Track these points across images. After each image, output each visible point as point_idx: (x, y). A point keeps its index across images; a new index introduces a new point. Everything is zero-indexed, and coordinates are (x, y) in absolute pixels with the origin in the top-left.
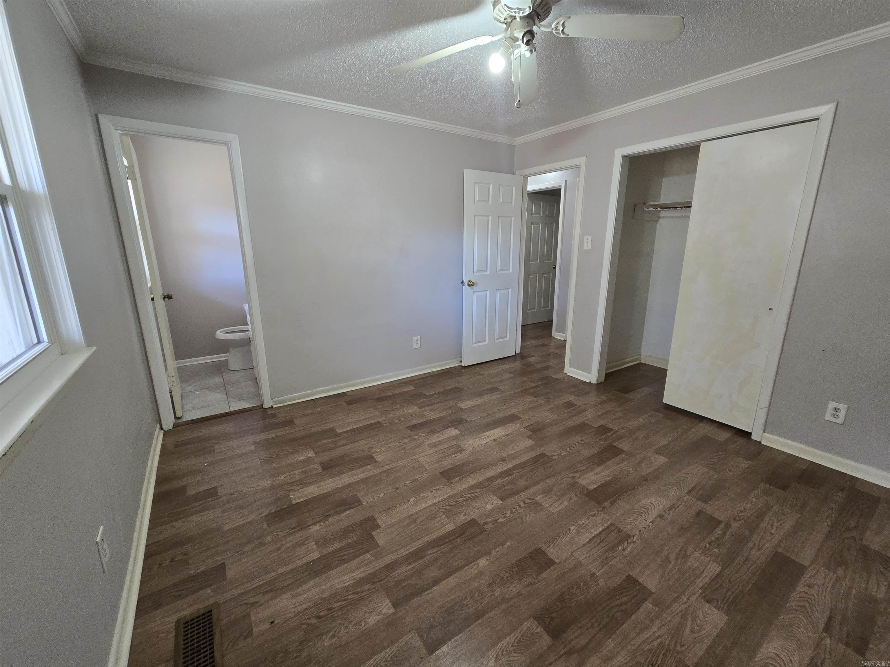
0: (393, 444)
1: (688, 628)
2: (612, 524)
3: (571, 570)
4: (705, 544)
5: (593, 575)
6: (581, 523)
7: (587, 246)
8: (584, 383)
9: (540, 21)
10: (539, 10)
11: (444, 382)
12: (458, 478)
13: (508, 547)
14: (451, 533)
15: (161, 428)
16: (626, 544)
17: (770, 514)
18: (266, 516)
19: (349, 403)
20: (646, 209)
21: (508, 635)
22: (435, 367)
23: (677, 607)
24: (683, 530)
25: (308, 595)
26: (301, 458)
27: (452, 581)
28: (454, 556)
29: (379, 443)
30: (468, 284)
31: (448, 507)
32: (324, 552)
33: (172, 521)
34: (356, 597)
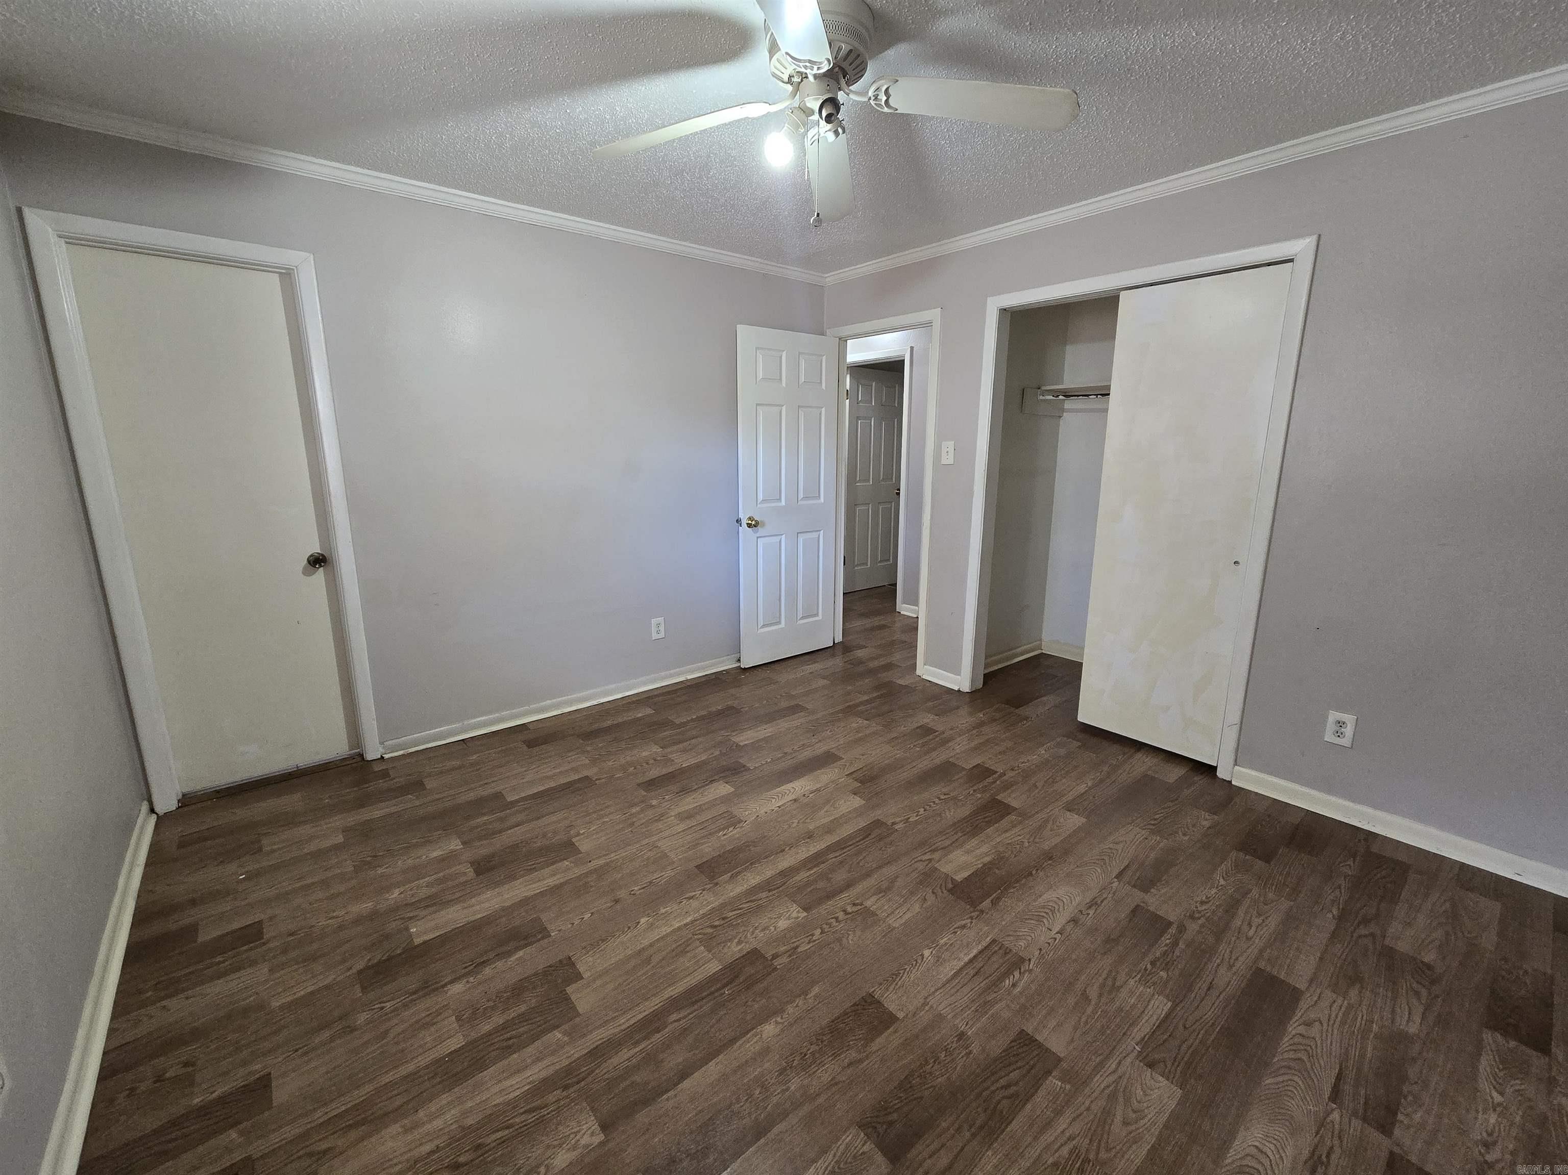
0: (611, 817)
1: (1118, 1119)
2: (994, 941)
3: (924, 1030)
4: (1146, 963)
5: (961, 1036)
6: (942, 942)
7: (948, 459)
8: (950, 691)
9: (849, 84)
10: (845, 65)
11: (707, 697)
12: (729, 874)
13: (816, 996)
14: (712, 979)
15: (152, 811)
16: (1017, 974)
17: (1247, 902)
18: (360, 972)
19: (531, 744)
20: (1041, 397)
21: (814, 1161)
22: (692, 672)
23: (1100, 1082)
24: (1110, 941)
25: (438, 1123)
26: (435, 854)
27: (713, 1069)
28: (718, 1021)
29: (586, 816)
30: (747, 524)
31: (710, 930)
32: (474, 1035)
33: (163, 999)
34: (531, 1118)
